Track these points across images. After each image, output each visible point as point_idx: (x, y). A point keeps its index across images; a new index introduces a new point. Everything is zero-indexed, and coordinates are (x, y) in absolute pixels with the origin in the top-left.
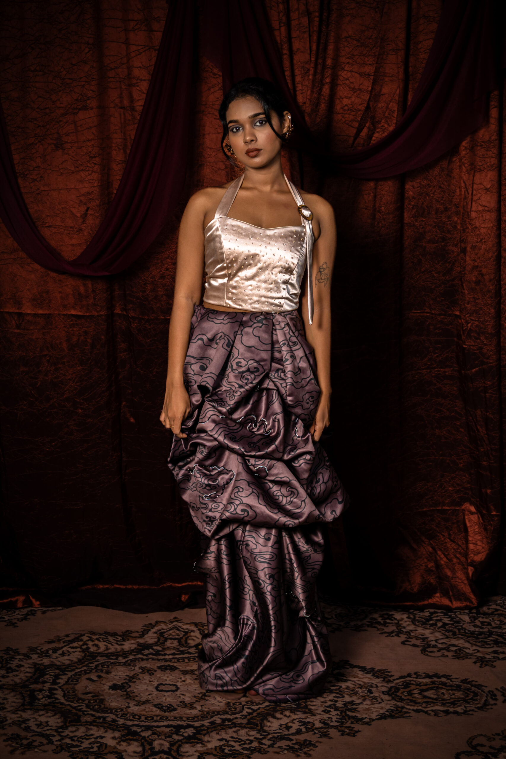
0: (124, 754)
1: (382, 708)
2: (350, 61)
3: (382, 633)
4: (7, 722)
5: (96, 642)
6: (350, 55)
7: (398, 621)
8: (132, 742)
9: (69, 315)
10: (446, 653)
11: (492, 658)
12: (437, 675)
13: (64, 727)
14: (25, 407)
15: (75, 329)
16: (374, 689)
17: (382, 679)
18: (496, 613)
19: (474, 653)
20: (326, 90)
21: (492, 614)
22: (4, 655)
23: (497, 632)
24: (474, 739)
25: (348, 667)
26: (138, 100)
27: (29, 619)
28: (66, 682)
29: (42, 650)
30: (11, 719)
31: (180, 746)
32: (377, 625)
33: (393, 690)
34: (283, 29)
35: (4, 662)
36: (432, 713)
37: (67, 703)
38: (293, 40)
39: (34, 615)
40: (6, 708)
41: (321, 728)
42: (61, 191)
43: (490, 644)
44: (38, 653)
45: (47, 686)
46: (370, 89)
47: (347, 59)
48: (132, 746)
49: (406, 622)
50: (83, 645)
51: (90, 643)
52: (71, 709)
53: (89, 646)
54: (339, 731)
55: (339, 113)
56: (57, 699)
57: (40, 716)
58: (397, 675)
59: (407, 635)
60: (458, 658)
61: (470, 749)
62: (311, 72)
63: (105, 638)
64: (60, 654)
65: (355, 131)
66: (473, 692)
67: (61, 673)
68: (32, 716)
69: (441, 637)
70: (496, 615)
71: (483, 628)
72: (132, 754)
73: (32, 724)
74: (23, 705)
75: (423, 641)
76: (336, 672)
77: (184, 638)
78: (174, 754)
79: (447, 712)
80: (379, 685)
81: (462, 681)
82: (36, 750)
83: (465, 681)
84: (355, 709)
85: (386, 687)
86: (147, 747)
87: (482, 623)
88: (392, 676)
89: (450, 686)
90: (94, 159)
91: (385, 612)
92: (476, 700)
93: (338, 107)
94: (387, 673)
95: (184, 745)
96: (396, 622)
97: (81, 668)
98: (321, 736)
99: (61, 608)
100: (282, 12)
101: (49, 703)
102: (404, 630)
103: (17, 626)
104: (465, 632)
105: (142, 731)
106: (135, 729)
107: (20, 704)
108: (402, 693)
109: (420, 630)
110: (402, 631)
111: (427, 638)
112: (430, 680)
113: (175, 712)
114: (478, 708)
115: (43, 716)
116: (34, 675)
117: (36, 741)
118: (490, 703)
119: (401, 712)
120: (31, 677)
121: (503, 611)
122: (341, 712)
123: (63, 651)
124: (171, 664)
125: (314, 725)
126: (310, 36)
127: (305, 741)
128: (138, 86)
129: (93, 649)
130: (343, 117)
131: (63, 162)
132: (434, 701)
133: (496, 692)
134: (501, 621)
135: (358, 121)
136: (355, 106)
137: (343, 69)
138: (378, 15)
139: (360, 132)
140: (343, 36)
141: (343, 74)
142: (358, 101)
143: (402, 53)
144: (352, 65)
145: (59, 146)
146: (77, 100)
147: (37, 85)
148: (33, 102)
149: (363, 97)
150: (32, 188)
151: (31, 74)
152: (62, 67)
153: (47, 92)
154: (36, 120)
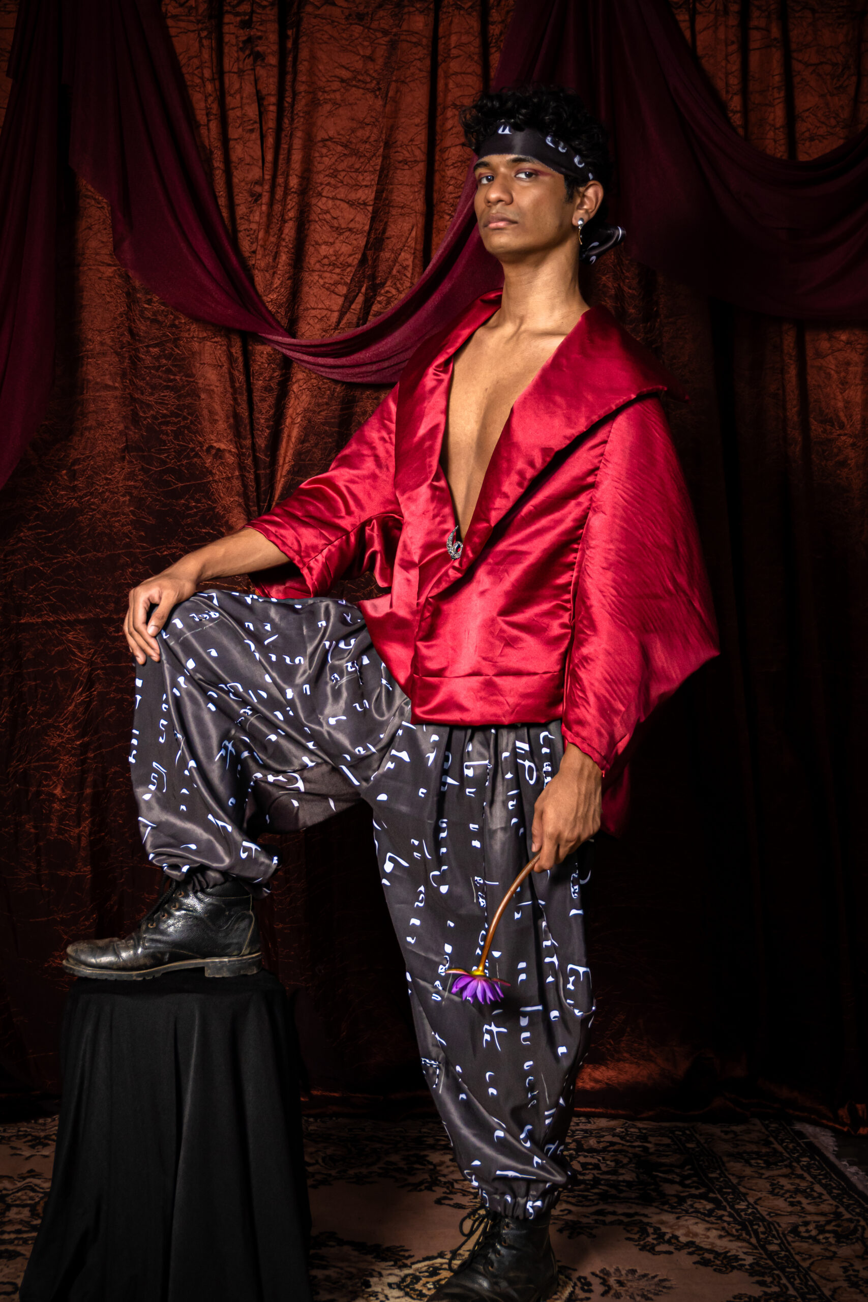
2: (332, 181)
3: (402, 1186)
6: (332, 171)
7: (435, 1166)
11: (592, 1222)
16: (373, 1280)
17: (392, 1263)
18: (611, 1148)
19: (563, 1215)
20: (290, 230)
21: (604, 1150)
23: (607, 1180)
25: (332, 1244)
32: (394, 1174)
33: (409, 1280)
34: (214, 126)
38: (231, 143)
43: (592, 1200)
46: (367, 228)
47: (326, 178)
49: (448, 1167)
55: (313, 271)
58: (418, 1254)
59: (448, 1188)
62: (265, 199)
65: (340, 301)
70: (610, 1151)
71: (584, 1174)
80: (385, 1272)
85: (397, 1275)
87: (584, 1165)
88: (410, 1257)
91: (411, 1152)
93: (312, 260)
94: (402, 1253)
96: (431, 1167)
100: (210, 95)
102: (443, 1179)
108: (424, 1285)
110: (440, 1181)
118: (579, 1297)
121: (623, 1145)
124: (11, 1248)
126: (263, 137)
130: (320, 276)
133: (592, 1279)
134: (617, 1162)
135: (346, 284)
136: (342, 259)
137: (320, 194)
138: (380, 102)
139: (352, 302)
140: (319, 138)
141: (320, 204)
142: (345, 249)
143: (421, 167)
144: (336, 187)
149: (355, 243)
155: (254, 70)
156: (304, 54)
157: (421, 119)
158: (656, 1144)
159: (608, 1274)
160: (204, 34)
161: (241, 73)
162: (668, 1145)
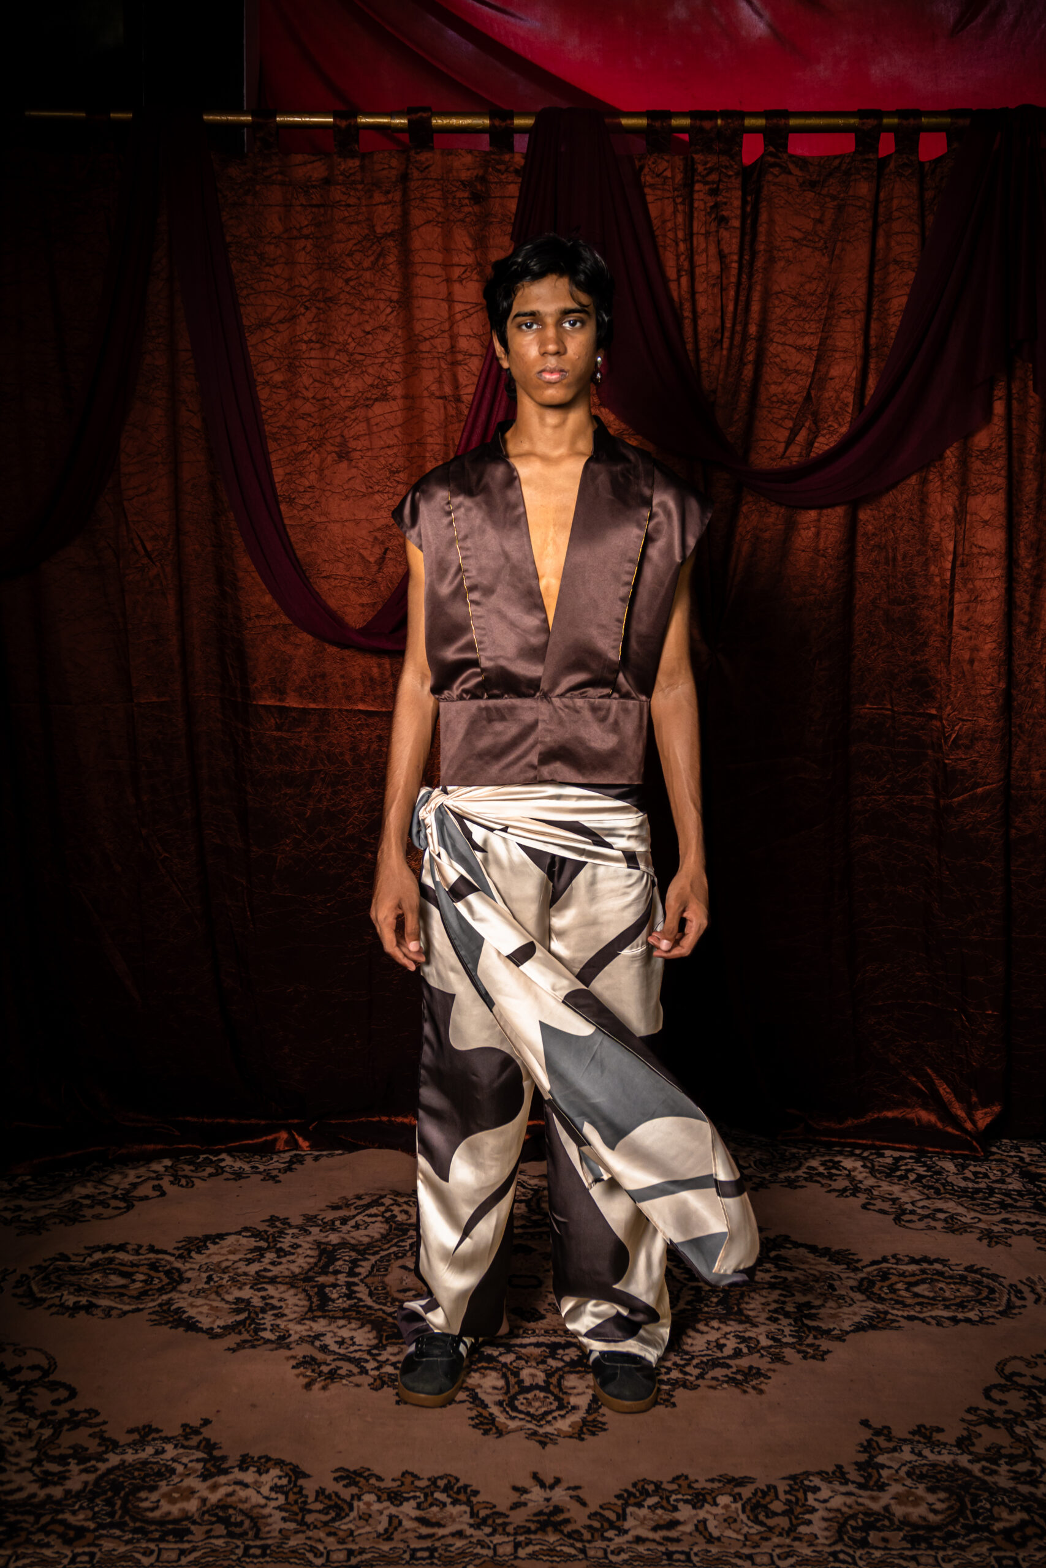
0: (478, 1390)
1: (855, 1314)
2: (783, 329)
3: (829, 1192)
4: (291, 1339)
5: (405, 1207)
6: (783, 320)
7: (850, 1171)
8: (488, 1372)
9: (355, 711)
10: (933, 1223)
11: (1004, 1231)
12: (925, 1259)
13: (380, 1346)
14: (288, 850)
16: (837, 1283)
17: (845, 1266)
19: (975, 1223)
20: (748, 372)
22: (268, 1229)
23: (1000, 1189)
24: (1005, 1365)
25: (788, 1246)
26: (467, 385)
27: (296, 1169)
28: (370, 1273)
29: (325, 1220)
30: (296, 1333)
31: (561, 1377)
32: (819, 1179)
33: (865, 1283)
34: (684, 280)
35: (270, 1240)
36: (933, 1322)
37: (377, 1307)
38: (697, 296)
39: (301, 1162)
40: (285, 1315)
41: (771, 1347)
42: (346, 523)
43: (995, 1209)
44: (319, 1225)
45: (342, 1278)
46: (811, 370)
47: (778, 326)
48: (488, 1378)
49: (861, 1173)
50: (386, 1211)
51: (396, 1210)
52: (384, 1316)
53: (394, 1213)
54: (799, 1352)
55: (764, 407)
56: (360, 1300)
57: (340, 1328)
58: (867, 1259)
59: (868, 1194)
60: (953, 1232)
61: (1003, 1381)
62: (726, 344)
64: (353, 1227)
65: (787, 433)
66: (988, 1287)
67: (360, 1257)
68: (328, 1329)
69: (918, 1197)
71: (977, 1183)
72: (490, 1390)
73: (329, 1340)
74: (311, 1310)
75: (894, 1204)
76: (773, 1254)
78: (556, 1391)
79: (955, 1320)
80: (843, 1275)
81: (966, 1269)
82: (344, 1382)
83: (970, 1269)
84: (815, 1315)
85: (854, 1279)
86: (512, 1380)
87: (975, 1174)
88: (859, 1260)
89: (951, 1277)
91: (827, 1158)
92: (994, 1300)
93: (764, 397)
94: (850, 1256)
95: (567, 1376)
96: (847, 1172)
97: (389, 1248)
98: (773, 1361)
99: (340, 1152)
100: (682, 254)
101: (351, 1306)
102: (862, 1186)
103: (280, 1182)
104: (953, 1189)
105: (501, 1354)
106: (489, 1352)
107: (306, 1309)
108: (881, 1288)
109: (885, 1187)
110: (859, 1187)
111: (898, 1199)
112: (918, 1267)
113: (545, 1321)
114: (999, 1312)
115: (344, 1330)
116: (319, 1260)
117: (341, 1368)
118: (1017, 1304)
119: (884, 1319)
120: (316, 1264)
122: (795, 1321)
123: (357, 1222)
125: (758, 1342)
126: (722, 290)
127: (751, 1368)
128: (466, 364)
129: (401, 1218)
130: (770, 412)
131: (349, 479)
132: (932, 1302)
133: (1021, 1287)
135: (792, 418)
136: (789, 397)
137: (772, 341)
138: (826, 260)
139: (796, 435)
140: (774, 291)
141: (773, 349)
142: (792, 388)
143: (861, 316)
144: (785, 334)
145: (344, 454)
146: (372, 386)
147: (313, 363)
148: (307, 389)
149: (801, 383)
150: (301, 518)
151: (304, 347)
152: (350, 335)
153: (326, 374)
154: (310, 415)
155: (717, 232)
156: (764, 217)
157: (862, 274)
158: (1030, 1155)
159: (1033, 1282)
160: (679, 200)
161: (707, 234)
162: (1039, 1156)
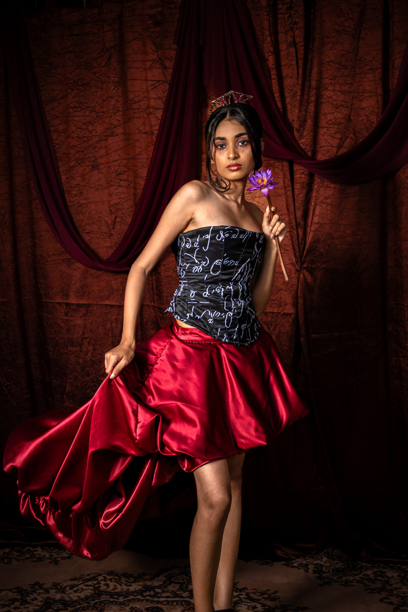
2: (333, 82)
5: (108, 582)
6: (332, 77)
7: (389, 578)
9: (104, 305)
14: (72, 381)
15: (109, 317)
20: (312, 108)
22: (28, 589)
26: (155, 125)
27: (72, 558)
29: (62, 586)
38: (282, 67)
42: (98, 204)
44: (57, 589)
46: (350, 104)
47: (330, 81)
53: (100, 585)
55: (324, 127)
62: (299, 93)
63: (117, 579)
64: (74, 591)
65: (338, 142)
67: (63, 608)
75: (402, 599)
77: (186, 583)
90: (120, 176)
93: (323, 122)
97: (83, 604)
100: (270, 43)
103: (58, 564)
123: (78, 588)
124: (160, 606)
126: (297, 63)
128: (154, 114)
129: (103, 588)
130: (327, 130)
131: (99, 180)
135: (340, 133)
136: (338, 120)
137: (327, 89)
139: (344, 142)
140: (326, 61)
141: (327, 94)
142: (340, 115)
143: (379, 72)
144: (335, 85)
145: (95, 167)
146: (107, 129)
147: (76, 119)
148: (74, 133)
149: (345, 113)
150: (73, 202)
151: (71, 110)
152: (97, 103)
153: (84, 124)
154: (76, 146)
155: (293, 30)
157: (378, 47)
161: (286, 32)
